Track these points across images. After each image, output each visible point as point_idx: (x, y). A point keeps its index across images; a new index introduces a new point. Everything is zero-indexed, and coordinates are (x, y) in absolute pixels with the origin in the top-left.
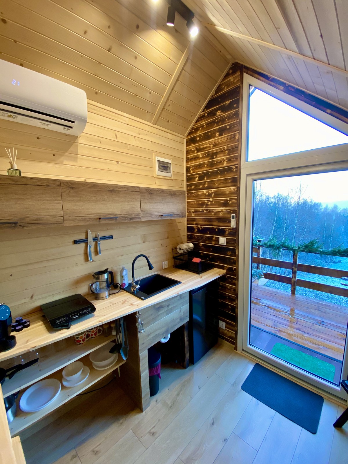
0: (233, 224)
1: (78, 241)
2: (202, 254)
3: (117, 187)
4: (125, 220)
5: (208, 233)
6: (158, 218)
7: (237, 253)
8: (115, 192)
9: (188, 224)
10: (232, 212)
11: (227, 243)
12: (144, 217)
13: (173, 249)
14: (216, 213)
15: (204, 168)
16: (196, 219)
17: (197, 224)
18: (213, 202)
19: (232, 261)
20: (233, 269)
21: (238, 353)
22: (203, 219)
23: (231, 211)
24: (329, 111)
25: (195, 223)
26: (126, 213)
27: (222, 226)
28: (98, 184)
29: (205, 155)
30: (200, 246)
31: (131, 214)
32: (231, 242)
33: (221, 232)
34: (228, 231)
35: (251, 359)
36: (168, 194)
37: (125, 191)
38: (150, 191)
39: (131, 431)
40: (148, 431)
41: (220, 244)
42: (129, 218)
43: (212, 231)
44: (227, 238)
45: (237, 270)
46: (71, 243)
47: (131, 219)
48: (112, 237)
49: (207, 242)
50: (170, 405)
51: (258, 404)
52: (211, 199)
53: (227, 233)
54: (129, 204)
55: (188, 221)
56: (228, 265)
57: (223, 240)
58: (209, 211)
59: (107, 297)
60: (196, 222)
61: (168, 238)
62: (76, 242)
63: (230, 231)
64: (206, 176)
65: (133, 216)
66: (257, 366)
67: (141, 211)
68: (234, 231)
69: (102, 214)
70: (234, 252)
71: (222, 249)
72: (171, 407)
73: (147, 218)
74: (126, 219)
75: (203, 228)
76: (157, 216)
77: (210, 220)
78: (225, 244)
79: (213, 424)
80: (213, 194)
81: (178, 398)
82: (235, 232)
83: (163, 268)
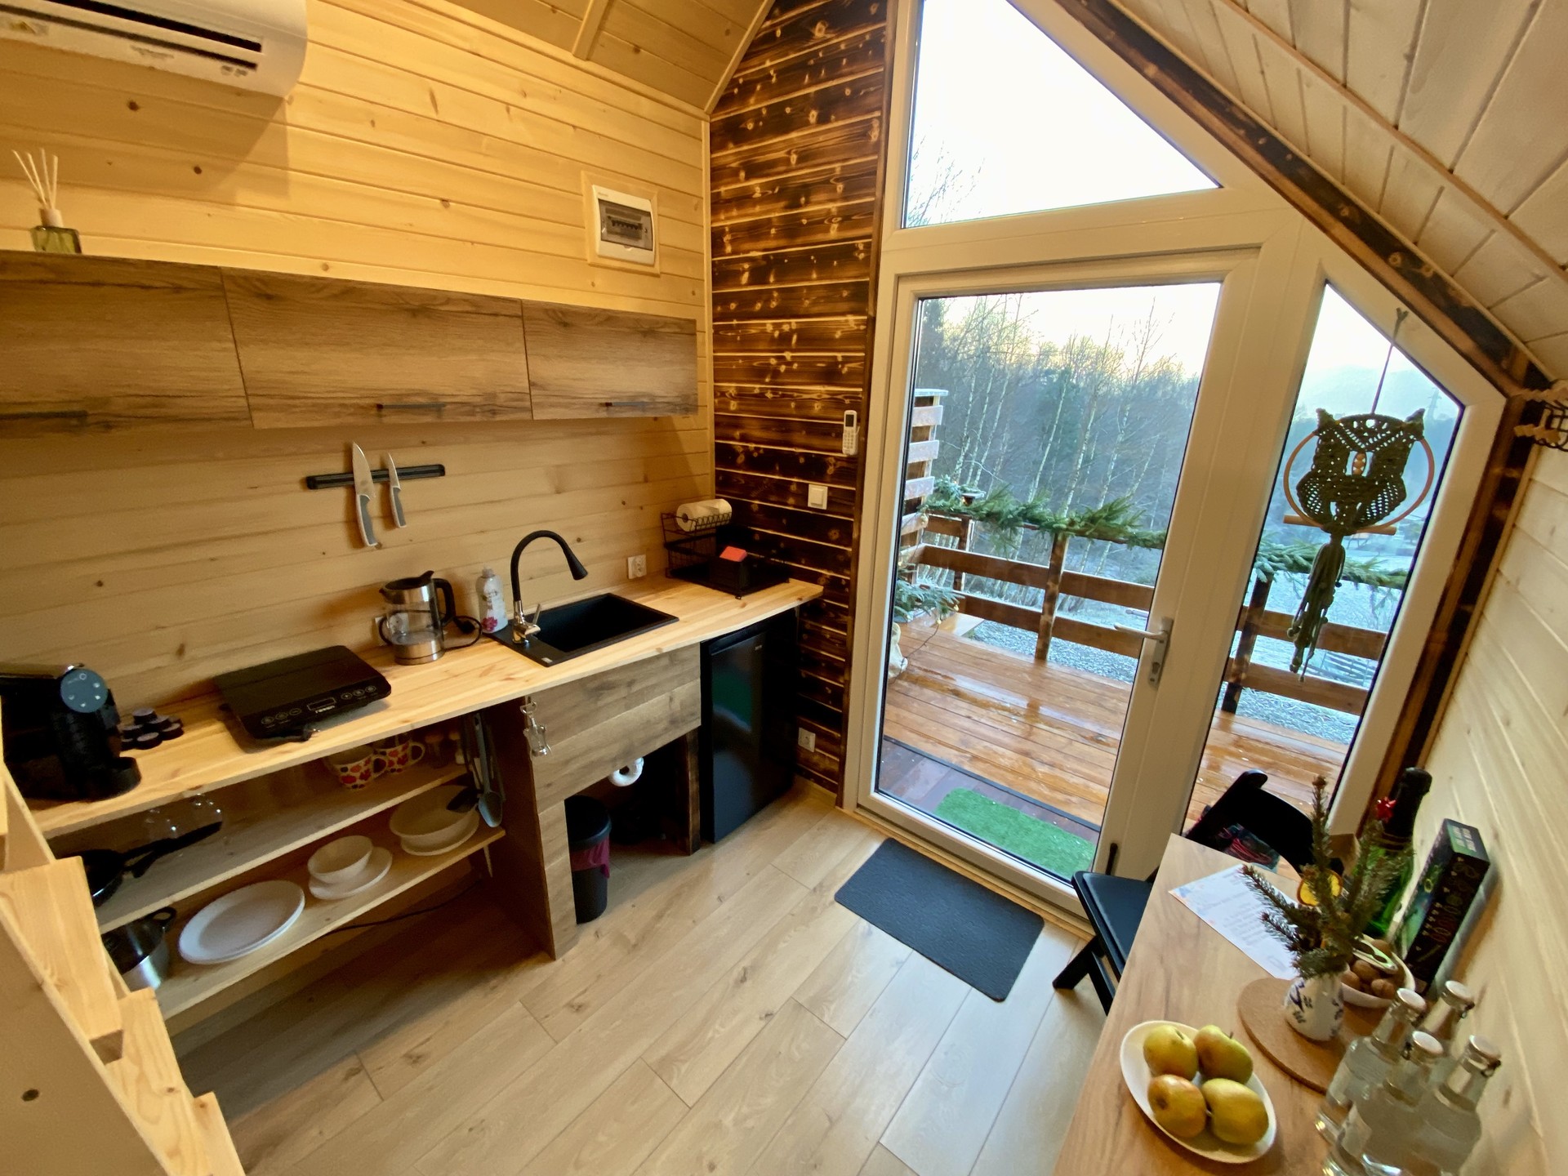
0: (849, 447)
1: (318, 479)
2: (757, 537)
3: (435, 298)
4: (473, 414)
5: (777, 468)
6: (597, 411)
7: (855, 535)
8: (429, 317)
9: (717, 438)
10: (847, 401)
11: (830, 502)
12: (541, 405)
13: (664, 516)
14: (803, 405)
15: (767, 239)
16: (744, 422)
17: (743, 438)
18: (795, 366)
19: (841, 558)
20: (844, 583)
21: (844, 814)
22: (766, 423)
23: (846, 398)
24: (1152, 70)
25: (737, 434)
26: (475, 392)
27: (816, 447)
28: (364, 287)
29: (770, 192)
30: (751, 510)
31: (494, 396)
32: (839, 501)
33: (815, 469)
34: (835, 465)
35: (876, 827)
36: (627, 330)
37: (467, 312)
38: (560, 315)
39: (518, 1005)
40: (566, 1000)
41: (809, 505)
42: (486, 408)
43: (789, 464)
44: (830, 489)
45: (852, 585)
46: (298, 487)
47: (494, 412)
48: (440, 471)
49: (773, 498)
50: (633, 942)
51: (870, 933)
52: (788, 355)
53: (831, 470)
54: (484, 360)
55: (717, 424)
56: (829, 569)
57: (818, 495)
58: (783, 396)
59: (435, 657)
60: (743, 431)
61: (646, 480)
62: (312, 483)
63: (839, 464)
64: (774, 271)
65: (502, 399)
66: (890, 844)
67: (531, 384)
68: (851, 466)
69: (386, 393)
70: (848, 533)
71: (814, 522)
72: (635, 946)
73: (552, 410)
74: (478, 410)
75: (761, 451)
76: (592, 404)
77: (784, 427)
78: (824, 507)
79: (743, 980)
80: (795, 337)
81: (658, 925)
82: (853, 469)
83: (631, 577)
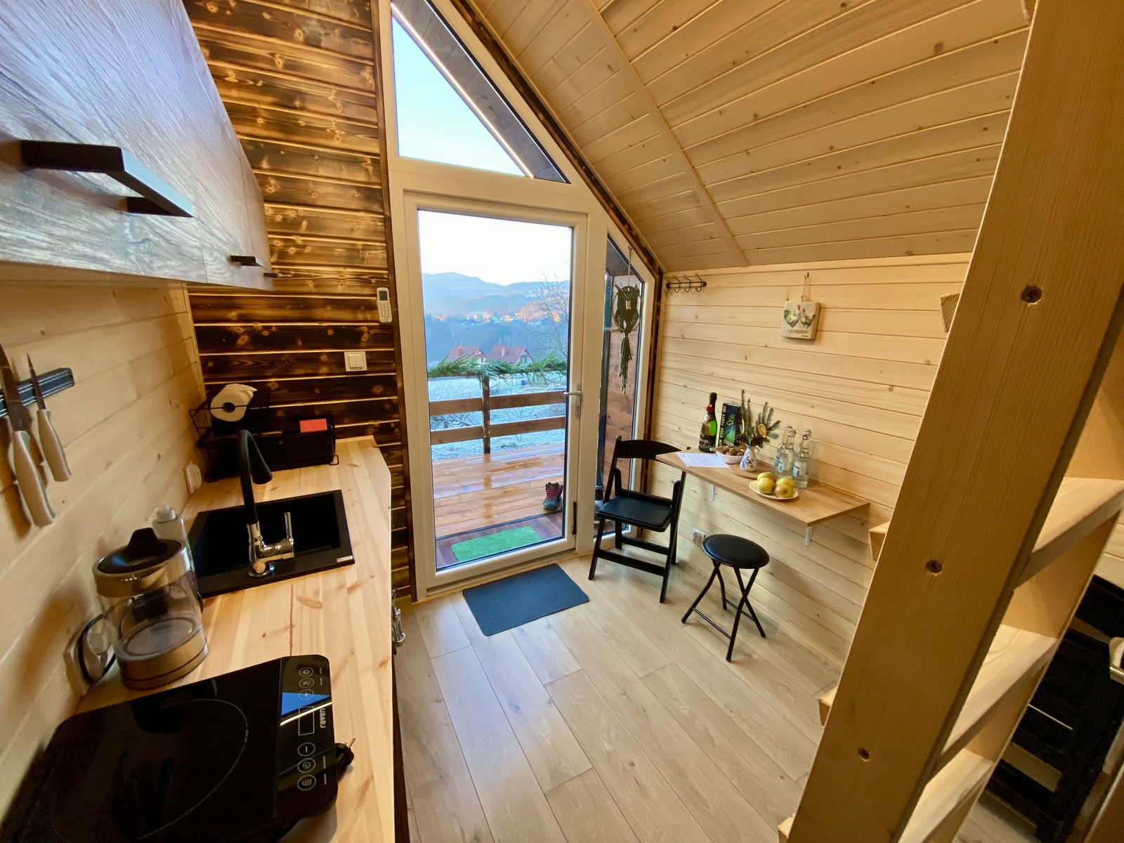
0: (385, 315)
5: (300, 343)
7: (399, 385)
9: (195, 321)
10: (373, 281)
11: (369, 364)
16: (238, 301)
17: (241, 319)
18: (308, 250)
19: (387, 406)
20: (393, 425)
21: (423, 603)
22: (273, 302)
23: (373, 278)
25: (233, 314)
27: (345, 318)
30: (269, 389)
32: (379, 361)
33: (350, 338)
34: (368, 333)
35: (449, 593)
41: (348, 370)
43: (315, 337)
44: (367, 353)
45: (402, 427)
49: (299, 372)
51: (522, 630)
52: (299, 240)
53: (365, 337)
55: (193, 307)
56: (375, 420)
57: (356, 360)
58: (295, 276)
60: (239, 312)
63: (372, 332)
64: (266, 158)
68: (385, 332)
70: (392, 385)
71: (358, 383)
75: (274, 329)
77: (304, 305)
78: (365, 369)
80: (305, 223)
82: (389, 334)
